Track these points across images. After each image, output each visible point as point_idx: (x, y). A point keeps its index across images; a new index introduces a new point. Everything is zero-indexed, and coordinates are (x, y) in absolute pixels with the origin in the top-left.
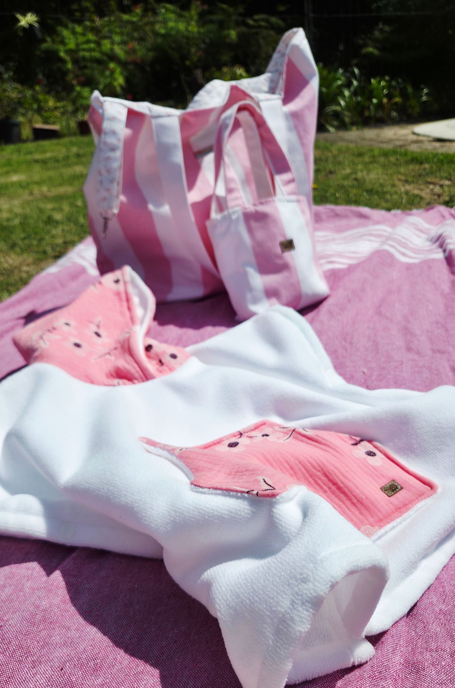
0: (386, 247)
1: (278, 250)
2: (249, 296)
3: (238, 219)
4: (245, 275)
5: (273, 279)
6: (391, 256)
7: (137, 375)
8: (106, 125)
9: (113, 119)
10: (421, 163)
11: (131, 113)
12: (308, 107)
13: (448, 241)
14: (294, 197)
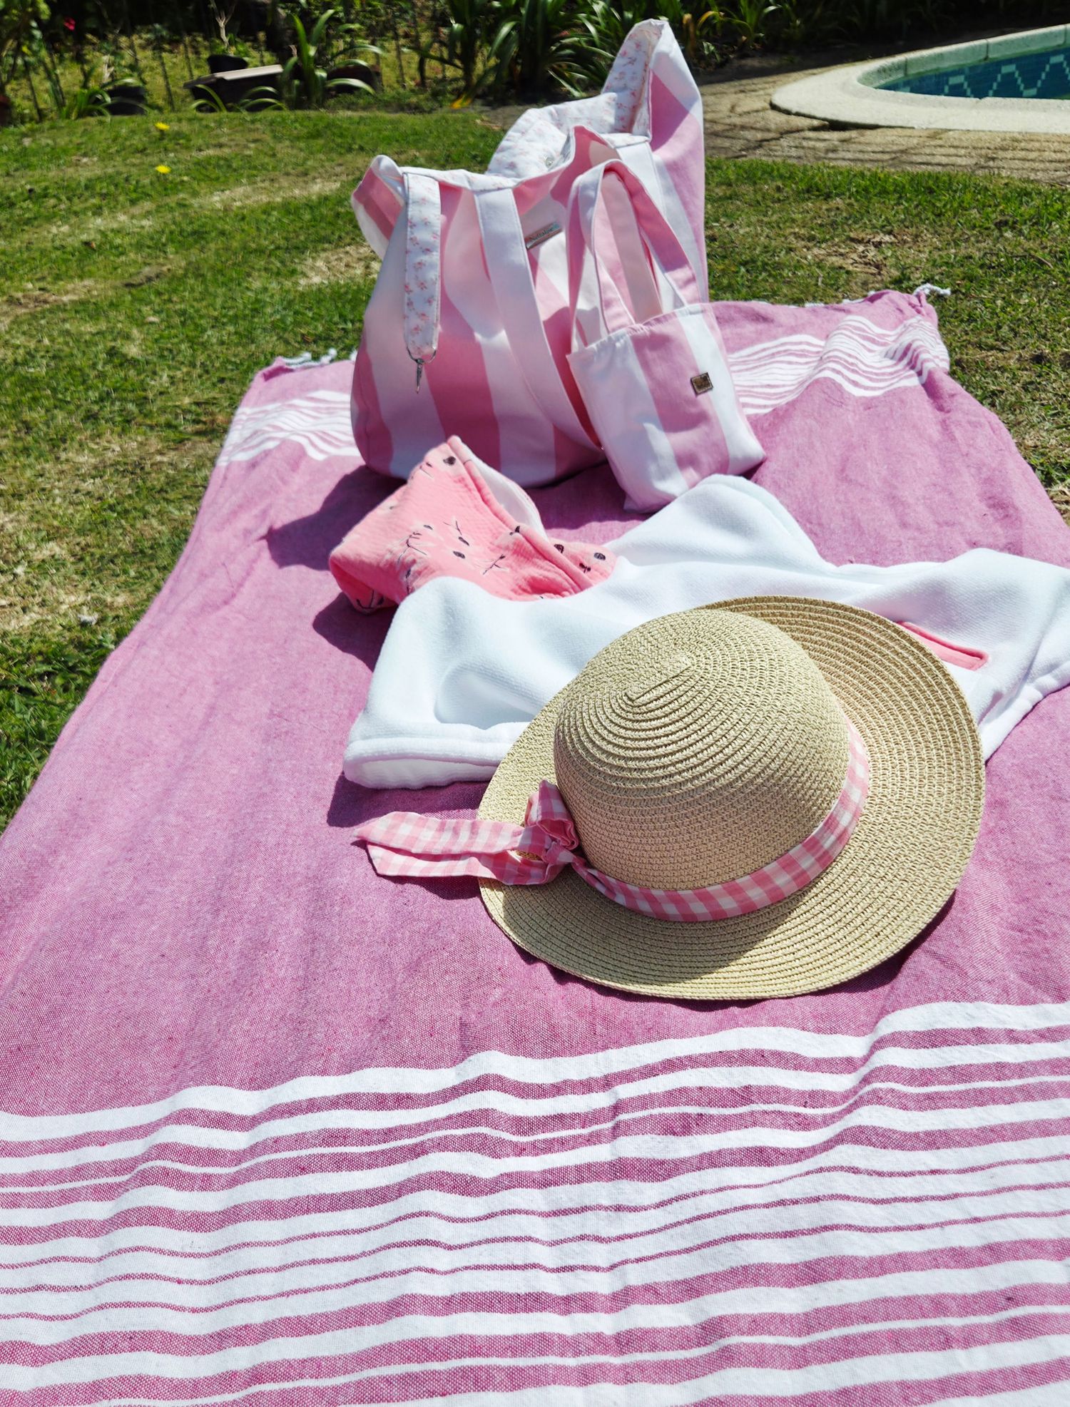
0: (827, 374)
1: (691, 392)
2: (652, 468)
3: (625, 347)
4: (644, 433)
5: (686, 439)
6: (839, 388)
7: (566, 584)
8: (413, 212)
9: (423, 201)
10: (828, 197)
11: (445, 189)
12: (691, 152)
13: (923, 356)
14: (697, 306)
